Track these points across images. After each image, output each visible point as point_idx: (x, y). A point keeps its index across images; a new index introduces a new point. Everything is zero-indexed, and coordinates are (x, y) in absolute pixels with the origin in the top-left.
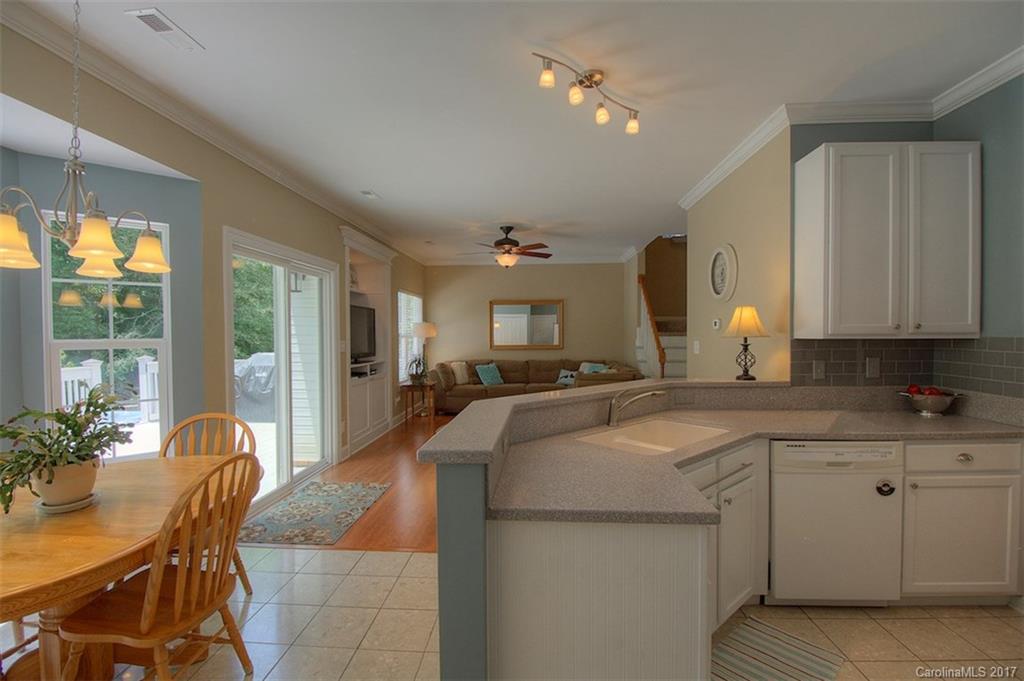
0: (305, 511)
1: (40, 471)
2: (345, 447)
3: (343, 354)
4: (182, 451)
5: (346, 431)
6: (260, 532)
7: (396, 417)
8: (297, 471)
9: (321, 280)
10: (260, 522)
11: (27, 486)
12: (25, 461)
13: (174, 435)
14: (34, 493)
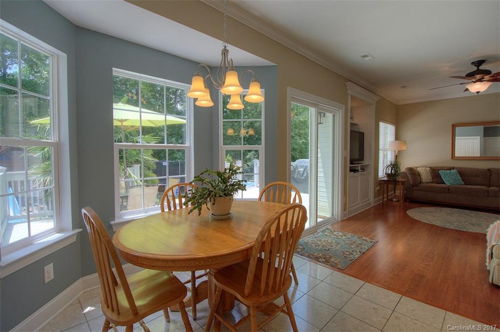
0: (324, 244)
1: (211, 198)
2: (346, 212)
3: (345, 158)
4: (267, 200)
5: (346, 202)
6: (301, 249)
7: (377, 199)
8: (319, 220)
9: (334, 116)
10: (302, 244)
11: (205, 204)
12: (205, 193)
13: (264, 191)
14: (208, 208)
